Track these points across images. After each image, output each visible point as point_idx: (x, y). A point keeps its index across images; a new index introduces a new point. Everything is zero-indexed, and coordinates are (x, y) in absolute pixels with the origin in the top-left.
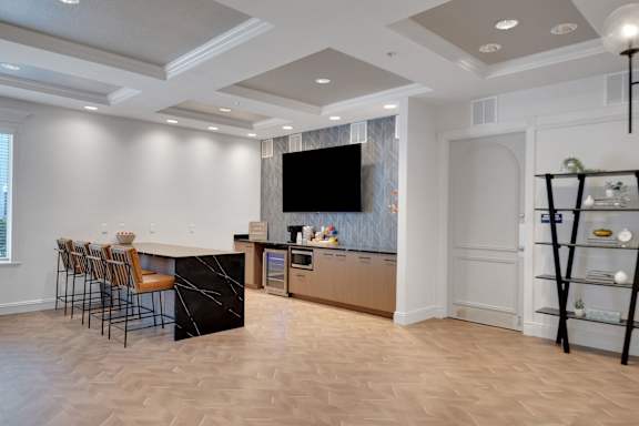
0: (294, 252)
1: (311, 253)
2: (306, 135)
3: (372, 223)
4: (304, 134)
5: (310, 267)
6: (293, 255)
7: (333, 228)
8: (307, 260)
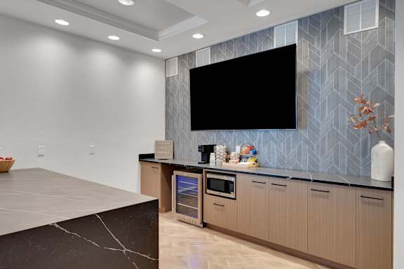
0: (208, 176)
1: (232, 179)
2: (215, 48)
3: (307, 142)
4: (212, 47)
5: (232, 195)
6: (209, 180)
7: (252, 148)
8: (228, 187)
